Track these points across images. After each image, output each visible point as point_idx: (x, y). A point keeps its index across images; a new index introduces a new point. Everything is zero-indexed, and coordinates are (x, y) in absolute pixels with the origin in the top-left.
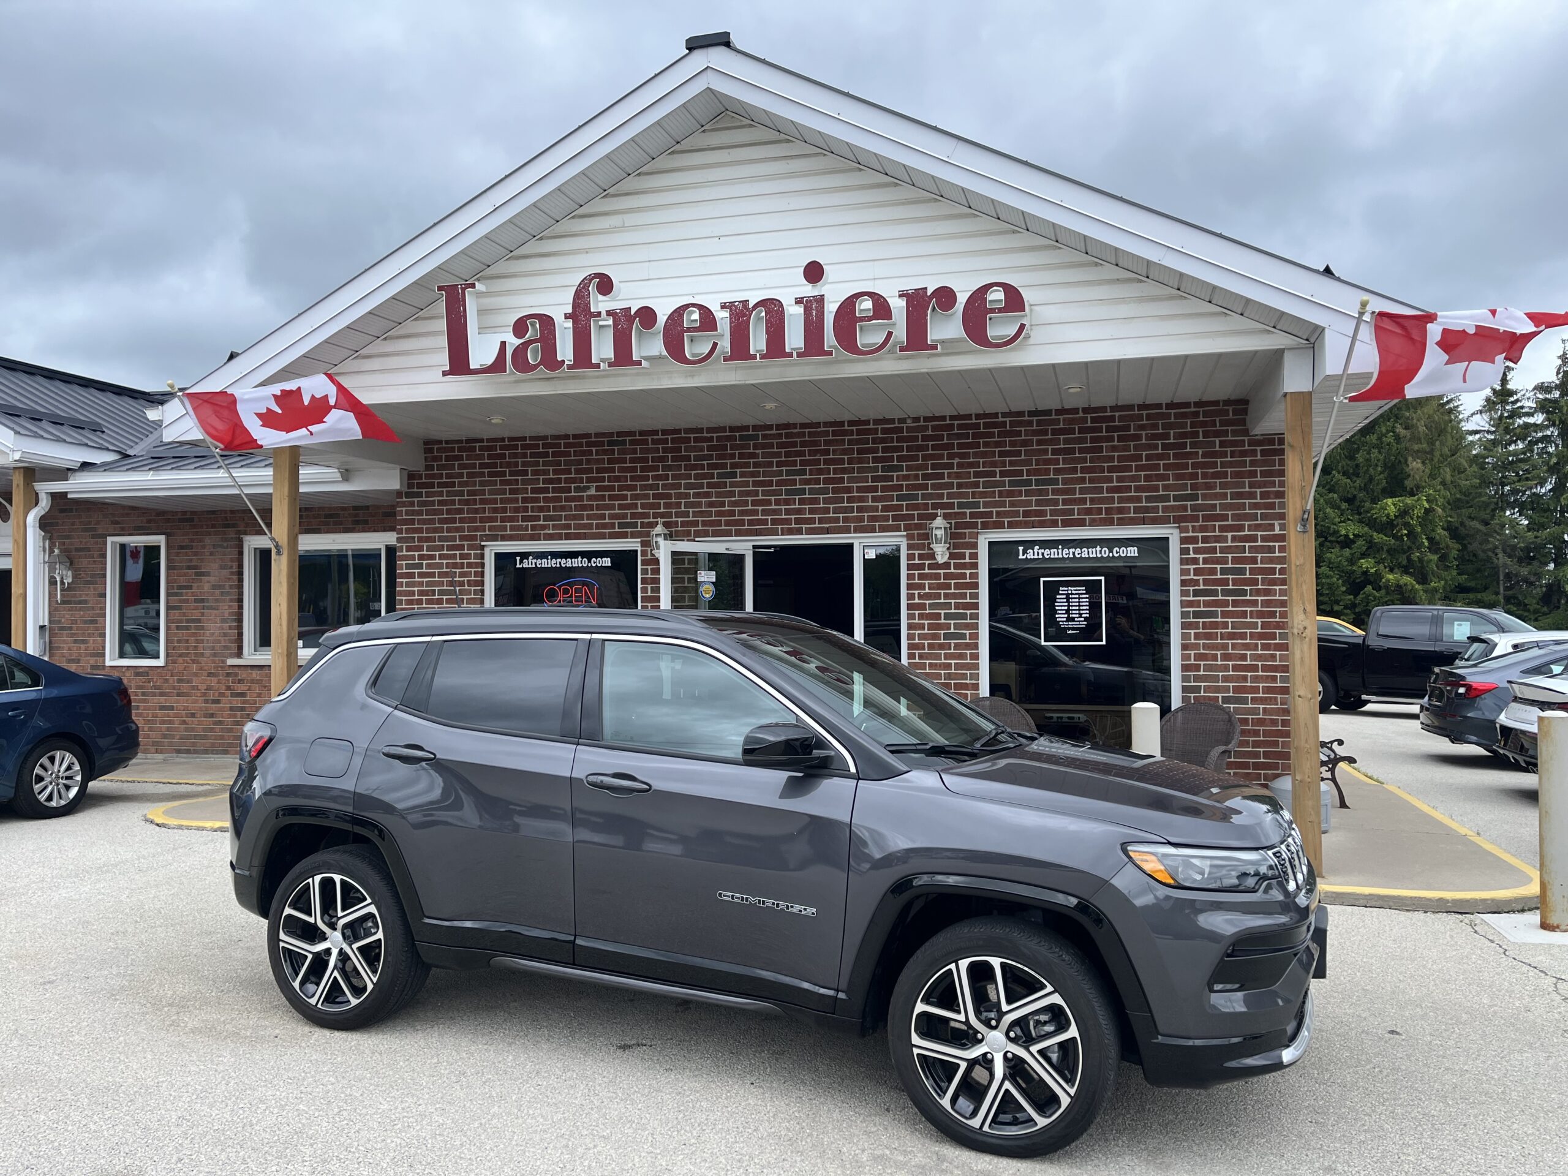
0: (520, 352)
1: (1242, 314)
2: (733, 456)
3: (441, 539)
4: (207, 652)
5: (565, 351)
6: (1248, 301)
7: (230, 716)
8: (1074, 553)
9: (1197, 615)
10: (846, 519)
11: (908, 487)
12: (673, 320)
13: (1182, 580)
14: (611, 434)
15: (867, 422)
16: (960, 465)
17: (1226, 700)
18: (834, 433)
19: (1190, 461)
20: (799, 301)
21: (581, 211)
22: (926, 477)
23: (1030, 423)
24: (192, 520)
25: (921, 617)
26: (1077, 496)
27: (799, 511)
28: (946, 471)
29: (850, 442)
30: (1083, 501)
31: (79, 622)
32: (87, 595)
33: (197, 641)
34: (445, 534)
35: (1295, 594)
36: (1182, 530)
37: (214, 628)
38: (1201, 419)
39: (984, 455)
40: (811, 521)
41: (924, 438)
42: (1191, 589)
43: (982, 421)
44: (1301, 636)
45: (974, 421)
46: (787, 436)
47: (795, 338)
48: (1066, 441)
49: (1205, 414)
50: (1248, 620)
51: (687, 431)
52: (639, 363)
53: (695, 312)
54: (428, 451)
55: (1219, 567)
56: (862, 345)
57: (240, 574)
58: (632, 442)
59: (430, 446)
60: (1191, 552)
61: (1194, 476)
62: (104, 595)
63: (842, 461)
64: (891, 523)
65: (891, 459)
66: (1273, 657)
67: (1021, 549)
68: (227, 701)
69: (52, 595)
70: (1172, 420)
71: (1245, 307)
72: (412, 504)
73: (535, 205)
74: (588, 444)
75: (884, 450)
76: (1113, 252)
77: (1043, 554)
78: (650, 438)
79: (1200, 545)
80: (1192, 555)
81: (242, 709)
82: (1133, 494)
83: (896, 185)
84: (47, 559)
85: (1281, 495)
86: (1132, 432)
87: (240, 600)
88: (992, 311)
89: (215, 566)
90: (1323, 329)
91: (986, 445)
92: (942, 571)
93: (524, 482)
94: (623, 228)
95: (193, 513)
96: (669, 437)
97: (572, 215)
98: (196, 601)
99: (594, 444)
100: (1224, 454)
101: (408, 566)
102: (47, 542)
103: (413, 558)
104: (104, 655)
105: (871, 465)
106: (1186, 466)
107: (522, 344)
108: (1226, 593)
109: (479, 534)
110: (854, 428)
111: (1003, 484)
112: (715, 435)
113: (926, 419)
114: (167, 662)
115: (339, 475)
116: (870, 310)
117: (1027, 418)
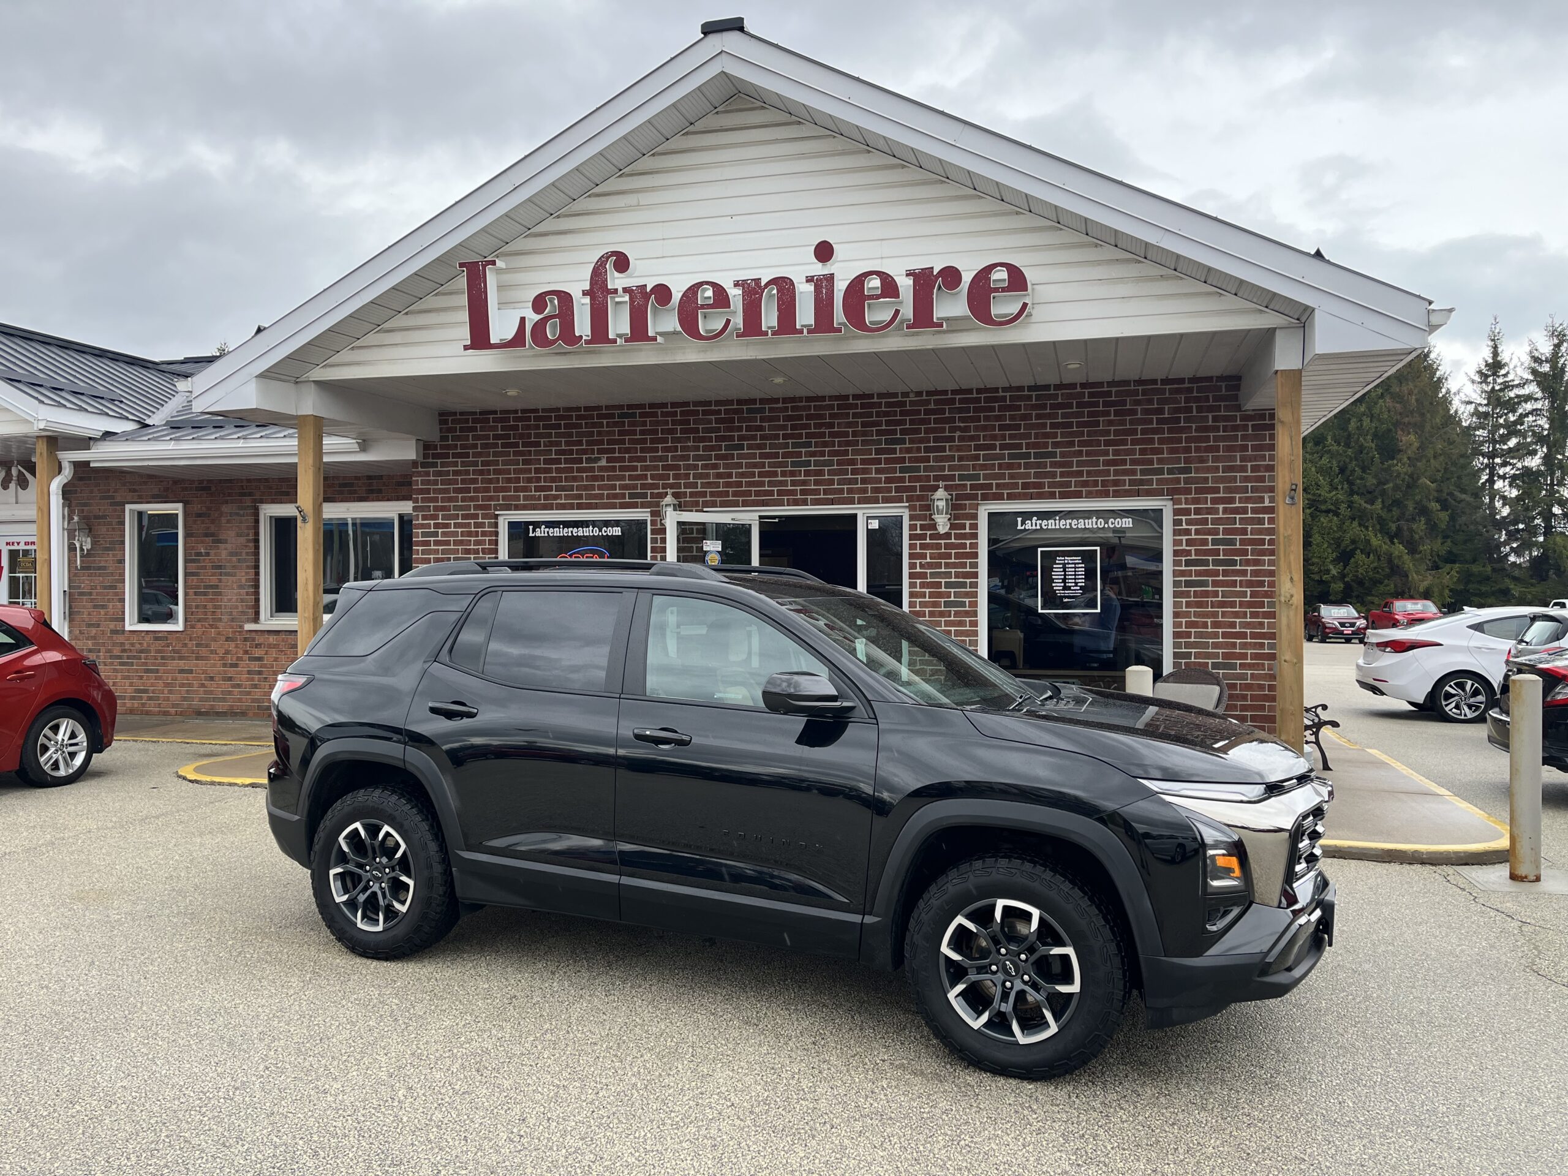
0: (539, 327)
1: (1236, 294)
2: (740, 429)
3: (456, 508)
4: (225, 618)
5: (583, 326)
6: (1242, 282)
7: (249, 679)
8: (1070, 524)
9: (1188, 584)
10: (850, 491)
11: (911, 460)
12: (687, 297)
13: (1174, 550)
14: (621, 407)
15: (871, 396)
16: (961, 439)
17: (1216, 666)
18: (839, 407)
19: (1184, 436)
20: (809, 280)
21: (597, 190)
22: (928, 450)
23: (1029, 398)
24: (209, 488)
25: (922, 585)
26: (1075, 469)
27: (804, 483)
28: (947, 444)
29: (855, 415)
30: (1080, 474)
31: (98, 587)
32: (106, 561)
33: (215, 607)
34: (460, 504)
35: (1282, 563)
36: (1175, 502)
37: (232, 595)
38: (1195, 394)
39: (985, 428)
40: (817, 492)
41: (927, 412)
42: (1184, 559)
43: (983, 396)
44: (1288, 604)
45: (975, 395)
46: (794, 409)
47: (805, 315)
48: (1064, 416)
49: (1199, 390)
50: (1238, 589)
51: (696, 404)
52: (655, 339)
53: (709, 289)
54: (443, 422)
55: (1210, 538)
56: (871, 323)
57: (257, 541)
58: (642, 415)
59: (445, 417)
60: (1184, 524)
61: (1187, 450)
62: (122, 561)
63: (846, 434)
64: (893, 494)
65: (894, 432)
66: (1261, 625)
67: (1019, 519)
68: (246, 665)
69: (71, 562)
70: (1167, 395)
71: (1239, 288)
72: (428, 474)
73: (553, 184)
74: (600, 416)
75: (888, 423)
76: (1113, 235)
77: (1041, 525)
78: (659, 411)
79: (1193, 517)
80: (1185, 526)
81: (260, 673)
82: (1128, 467)
83: (903, 167)
84: (66, 526)
85: (1271, 468)
86: (1128, 407)
87: (257, 567)
88: (996, 290)
89: (232, 533)
90: (1313, 310)
91: (987, 418)
92: (943, 542)
93: (538, 453)
94: (638, 206)
95: (209, 481)
96: (678, 410)
97: (588, 193)
98: (214, 567)
99: (605, 416)
100: (1217, 429)
101: (424, 535)
102: (66, 509)
103: (429, 526)
104: (123, 620)
105: (875, 438)
106: (1180, 441)
107: (541, 319)
108: (1217, 563)
109: (493, 503)
110: (859, 402)
111: (1002, 457)
112: (723, 408)
113: (929, 393)
114: (185, 626)
115: (356, 446)
116: (878, 288)
117: (1026, 393)
